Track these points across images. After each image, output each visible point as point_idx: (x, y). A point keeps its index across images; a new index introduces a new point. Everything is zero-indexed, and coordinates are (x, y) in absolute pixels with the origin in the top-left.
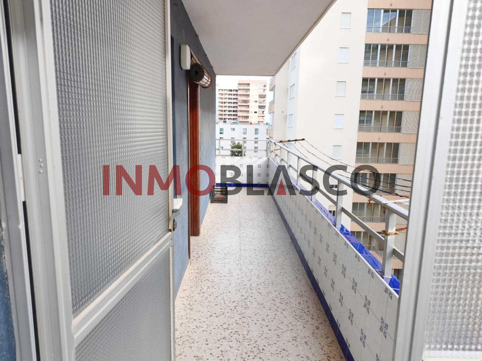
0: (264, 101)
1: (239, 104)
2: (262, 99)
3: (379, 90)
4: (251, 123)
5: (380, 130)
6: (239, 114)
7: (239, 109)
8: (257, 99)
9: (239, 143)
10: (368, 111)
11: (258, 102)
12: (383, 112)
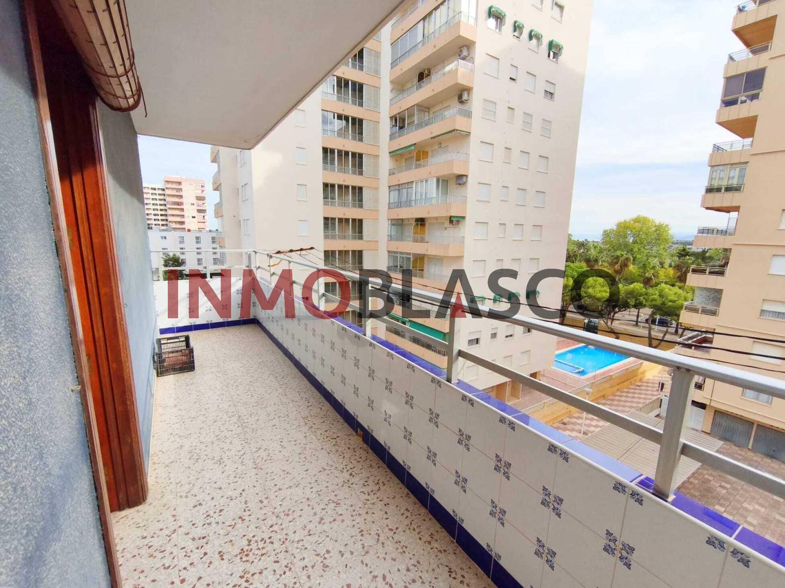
0: (203, 204)
1: (168, 206)
2: (201, 202)
3: (340, 195)
4: (189, 230)
5: (344, 237)
6: (170, 219)
7: (169, 212)
8: (195, 201)
9: (174, 255)
10: (332, 218)
11: (195, 204)
12: (346, 219)
